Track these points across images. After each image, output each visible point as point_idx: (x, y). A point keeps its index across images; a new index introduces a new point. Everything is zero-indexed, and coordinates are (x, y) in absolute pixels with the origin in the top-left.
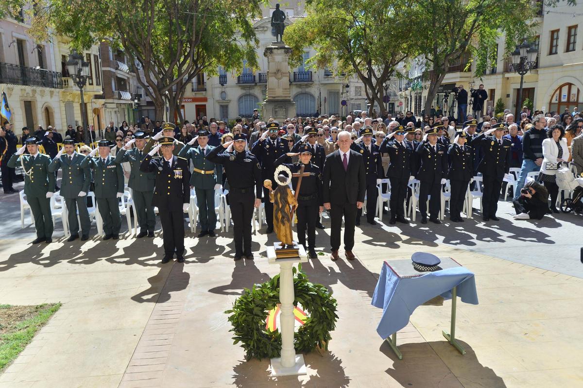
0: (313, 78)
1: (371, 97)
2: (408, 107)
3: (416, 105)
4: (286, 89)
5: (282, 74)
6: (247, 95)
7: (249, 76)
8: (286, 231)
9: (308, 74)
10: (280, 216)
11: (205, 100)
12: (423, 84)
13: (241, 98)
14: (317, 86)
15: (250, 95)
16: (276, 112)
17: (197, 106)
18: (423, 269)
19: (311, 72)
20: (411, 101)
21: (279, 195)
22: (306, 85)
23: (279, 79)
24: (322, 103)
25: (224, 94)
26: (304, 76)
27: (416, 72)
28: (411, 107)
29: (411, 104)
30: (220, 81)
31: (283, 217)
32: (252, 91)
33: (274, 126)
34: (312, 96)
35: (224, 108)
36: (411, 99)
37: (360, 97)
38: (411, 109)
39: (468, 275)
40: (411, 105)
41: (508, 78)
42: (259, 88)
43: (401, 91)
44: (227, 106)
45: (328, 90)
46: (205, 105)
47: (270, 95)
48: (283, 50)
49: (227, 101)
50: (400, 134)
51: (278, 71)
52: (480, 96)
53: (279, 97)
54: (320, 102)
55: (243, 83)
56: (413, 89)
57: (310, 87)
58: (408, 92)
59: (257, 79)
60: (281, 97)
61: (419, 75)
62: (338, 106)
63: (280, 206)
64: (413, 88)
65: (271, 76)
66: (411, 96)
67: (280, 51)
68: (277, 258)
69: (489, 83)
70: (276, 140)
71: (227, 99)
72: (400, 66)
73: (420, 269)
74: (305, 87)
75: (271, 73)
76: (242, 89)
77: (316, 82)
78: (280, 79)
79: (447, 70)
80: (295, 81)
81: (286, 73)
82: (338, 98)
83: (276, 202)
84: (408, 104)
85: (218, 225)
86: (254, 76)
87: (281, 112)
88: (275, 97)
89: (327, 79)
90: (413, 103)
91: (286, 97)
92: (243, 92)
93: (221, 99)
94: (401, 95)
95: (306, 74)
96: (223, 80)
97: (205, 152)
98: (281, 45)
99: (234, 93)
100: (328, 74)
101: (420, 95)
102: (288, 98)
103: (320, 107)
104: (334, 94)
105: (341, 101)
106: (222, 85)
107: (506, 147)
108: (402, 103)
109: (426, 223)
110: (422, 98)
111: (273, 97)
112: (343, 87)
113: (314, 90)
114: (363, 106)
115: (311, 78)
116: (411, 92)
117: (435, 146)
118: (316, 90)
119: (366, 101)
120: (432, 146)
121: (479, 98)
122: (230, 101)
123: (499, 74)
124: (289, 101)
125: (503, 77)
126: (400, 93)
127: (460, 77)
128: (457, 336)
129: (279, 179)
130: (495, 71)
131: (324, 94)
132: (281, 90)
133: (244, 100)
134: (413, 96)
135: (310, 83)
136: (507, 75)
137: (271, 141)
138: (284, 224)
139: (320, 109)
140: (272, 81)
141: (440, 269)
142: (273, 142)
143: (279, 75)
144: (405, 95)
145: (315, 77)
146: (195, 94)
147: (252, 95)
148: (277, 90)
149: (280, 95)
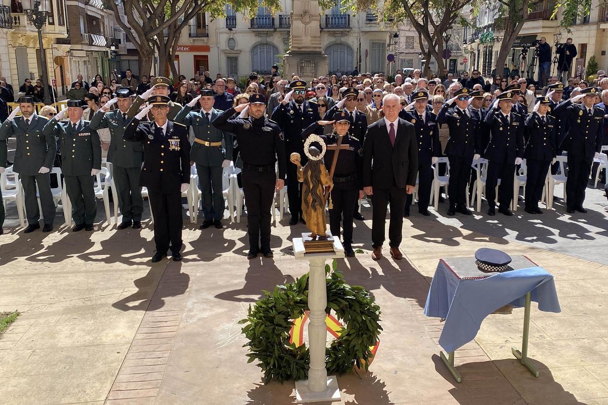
0: (351, 23)
1: (427, 51)
2: (474, 65)
3: (485, 62)
4: (315, 37)
5: (311, 16)
6: (264, 44)
7: (266, 18)
8: (318, 218)
9: (345, 18)
10: (310, 198)
11: (207, 49)
12: (495, 35)
13: (255, 47)
14: (356, 34)
15: (267, 44)
16: (302, 68)
17: (194, 56)
18: (489, 270)
19: (349, 15)
20: (478, 57)
21: (310, 173)
22: (342, 33)
23: (306, 23)
24: (362, 58)
25: (232, 41)
26: (339, 21)
27: (486, 18)
28: (478, 65)
29: (478, 61)
30: (227, 25)
31: (314, 201)
32: (269, 39)
33: (301, 86)
34: (349, 47)
35: (233, 61)
36: (479, 54)
37: (412, 51)
38: (478, 67)
39: (546, 276)
40: (478, 63)
41: (604, 30)
42: (279, 35)
43: (466, 43)
44: (236, 59)
45: (371, 40)
46: (207, 57)
47: (293, 45)
49: (237, 51)
50: (463, 99)
51: (305, 12)
52: (568, 53)
53: (305, 47)
54: (360, 57)
55: (258, 28)
56: (482, 42)
57: (347, 35)
58: (474, 45)
59: (277, 22)
60: (309, 47)
61: (490, 23)
62: (383, 63)
63: (311, 187)
64: (481, 40)
65: (296, 20)
66: (479, 51)
68: (306, 253)
69: (579, 36)
70: (302, 104)
71: (236, 49)
72: (465, 11)
73: (486, 269)
74: (339, 35)
75: (297, 15)
76: (256, 36)
77: (356, 30)
78: (308, 23)
79: (525, 17)
80: (327, 26)
81: (316, 16)
82: (384, 51)
83: (306, 181)
84: (474, 61)
85: (227, 214)
86: (273, 19)
87: (309, 69)
88: (301, 48)
89: (369, 25)
90: (481, 60)
91: (315, 48)
92: (258, 39)
93: (228, 48)
94: (465, 49)
95: (342, 18)
96: (231, 23)
97: (210, 117)
99: (245, 40)
100: (370, 19)
101: (490, 49)
102: (318, 50)
103: (360, 62)
104: (378, 46)
105: (387, 55)
106: (230, 30)
107: (598, 118)
108: (466, 59)
109: (494, 214)
110: (494, 53)
111: (298, 48)
112: (390, 37)
113: (352, 40)
114: (415, 62)
115: (349, 24)
116: (478, 45)
117: (509, 115)
118: (355, 41)
119: (420, 56)
120: (505, 115)
121: (566, 55)
122: (241, 51)
123: (593, 24)
124: (320, 53)
125: (598, 29)
126: (465, 46)
127: (543, 27)
128: (529, 355)
129: (310, 151)
130: (587, 20)
131: (365, 46)
132: (309, 38)
133: (259, 51)
134: (481, 51)
135: (348, 30)
136: (603, 26)
137: (297, 105)
138: (315, 210)
139: (360, 65)
140: (297, 26)
141: (510, 269)
142: (299, 106)
143: (307, 19)
144: (471, 49)
145: (354, 22)
146: (194, 40)
147: (270, 45)
148: (303, 38)
149: (308, 45)
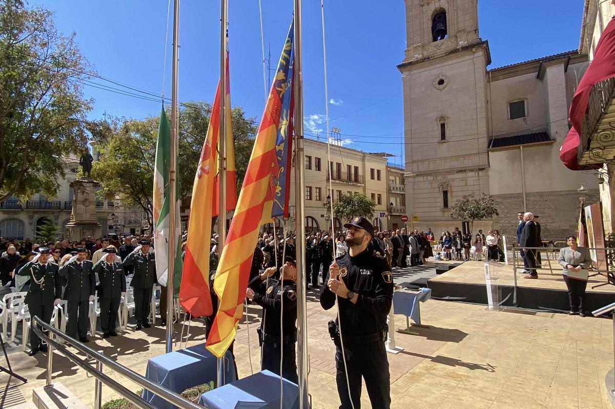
4: (92, 215)
5: (91, 203)
6: (11, 219)
13: (2, 222)
16: (84, 233)
23: (86, 206)
32: (16, 216)
47: (77, 219)
48: (92, 184)
51: (86, 200)
55: (6, 208)
60: (88, 220)
62: (106, 230)
65: (79, 204)
67: (88, 185)
75: (79, 201)
76: (4, 213)
78: (88, 206)
80: (65, 208)
81: (93, 202)
82: (106, 224)
87: (89, 233)
92: (6, 216)
98: (90, 180)
102: (94, 222)
111: (80, 221)
124: (96, 224)
132: (88, 215)
133: (6, 224)
140: (80, 208)
143: (87, 203)
147: (16, 220)
148: (84, 215)
149: (87, 219)
